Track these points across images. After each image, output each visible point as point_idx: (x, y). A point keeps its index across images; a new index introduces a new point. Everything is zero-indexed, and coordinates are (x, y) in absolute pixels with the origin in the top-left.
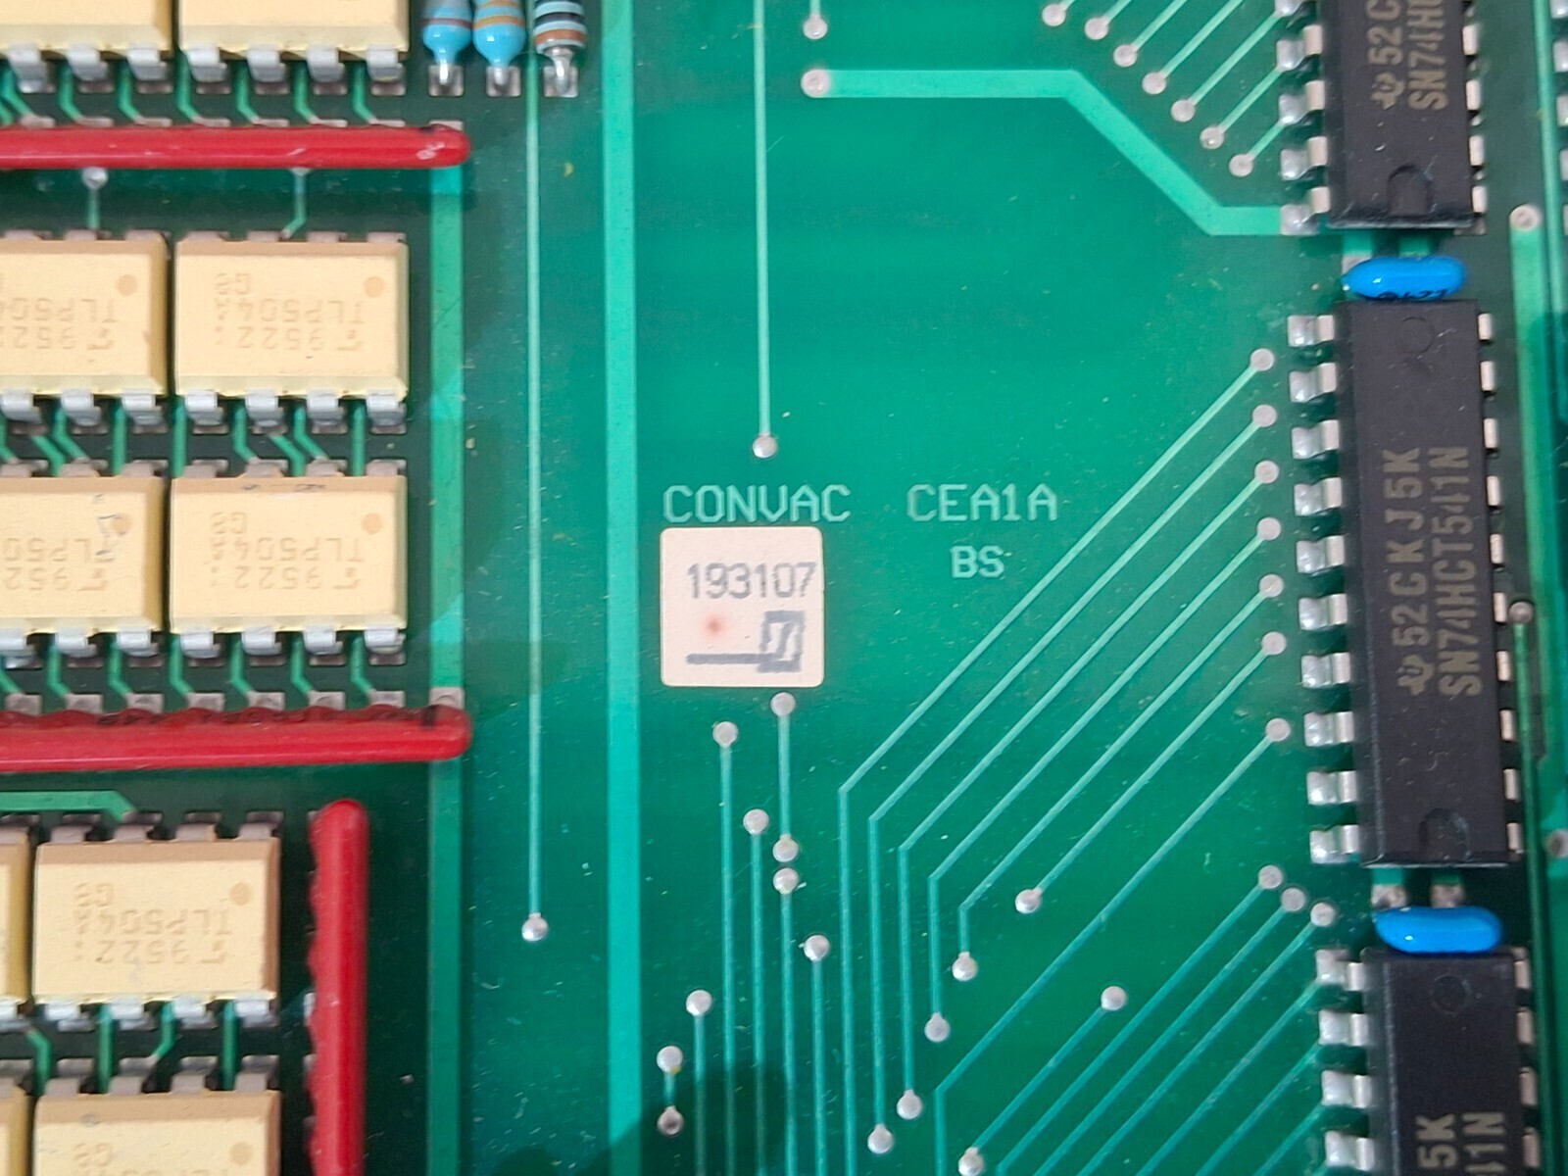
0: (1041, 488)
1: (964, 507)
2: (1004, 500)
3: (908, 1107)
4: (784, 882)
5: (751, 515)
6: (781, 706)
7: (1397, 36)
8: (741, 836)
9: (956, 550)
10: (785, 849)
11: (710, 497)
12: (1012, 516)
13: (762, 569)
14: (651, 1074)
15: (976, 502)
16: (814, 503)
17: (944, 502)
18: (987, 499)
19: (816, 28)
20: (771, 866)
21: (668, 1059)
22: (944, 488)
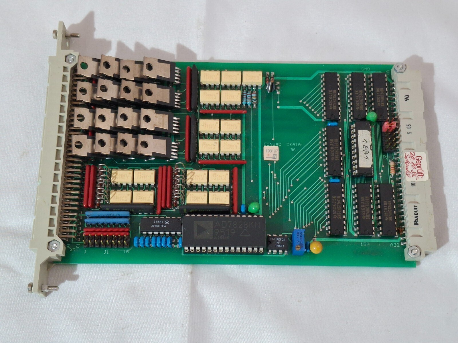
0: (299, 143)
1: (292, 145)
2: (296, 144)
3: (286, 197)
4: (275, 178)
5: (272, 145)
6: (275, 162)
7: (332, 103)
8: (271, 174)
9: (291, 149)
10: (275, 175)
11: (268, 144)
12: (296, 146)
13: (273, 150)
14: (263, 194)
15: (293, 145)
16: (278, 144)
17: (290, 145)
18: (294, 144)
19: (278, 102)
20: (274, 176)
21: (264, 192)
22: (290, 143)
